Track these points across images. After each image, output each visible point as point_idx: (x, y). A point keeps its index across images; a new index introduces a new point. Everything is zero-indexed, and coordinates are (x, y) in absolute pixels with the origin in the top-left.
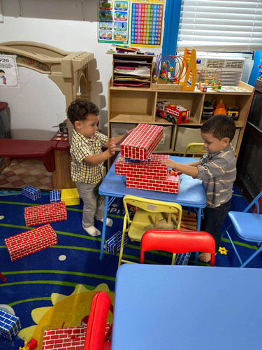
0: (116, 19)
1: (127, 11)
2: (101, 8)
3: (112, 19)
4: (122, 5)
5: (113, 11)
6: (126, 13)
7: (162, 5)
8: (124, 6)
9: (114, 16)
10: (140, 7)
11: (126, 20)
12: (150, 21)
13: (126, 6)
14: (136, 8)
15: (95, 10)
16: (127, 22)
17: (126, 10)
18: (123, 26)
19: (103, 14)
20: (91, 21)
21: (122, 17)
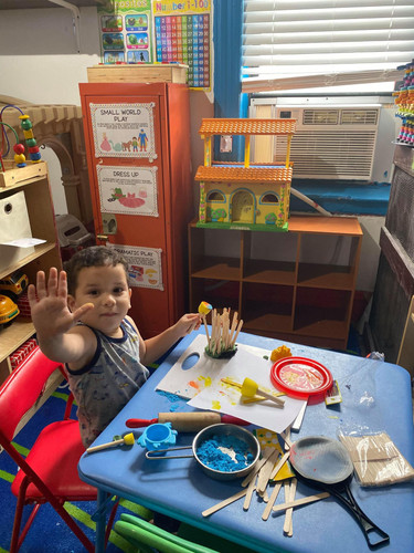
0: (129, 47)
1: (148, 32)
2: (104, 30)
3: (123, 47)
4: (137, 21)
5: (124, 32)
6: (146, 35)
7: (208, 15)
8: (141, 22)
9: (126, 41)
10: (169, 20)
11: (147, 47)
12: (188, 45)
13: (145, 22)
14: (161, 24)
15: (96, 34)
16: (149, 49)
17: (145, 29)
18: (142, 58)
19: (109, 40)
20: (91, 54)
21: (139, 41)
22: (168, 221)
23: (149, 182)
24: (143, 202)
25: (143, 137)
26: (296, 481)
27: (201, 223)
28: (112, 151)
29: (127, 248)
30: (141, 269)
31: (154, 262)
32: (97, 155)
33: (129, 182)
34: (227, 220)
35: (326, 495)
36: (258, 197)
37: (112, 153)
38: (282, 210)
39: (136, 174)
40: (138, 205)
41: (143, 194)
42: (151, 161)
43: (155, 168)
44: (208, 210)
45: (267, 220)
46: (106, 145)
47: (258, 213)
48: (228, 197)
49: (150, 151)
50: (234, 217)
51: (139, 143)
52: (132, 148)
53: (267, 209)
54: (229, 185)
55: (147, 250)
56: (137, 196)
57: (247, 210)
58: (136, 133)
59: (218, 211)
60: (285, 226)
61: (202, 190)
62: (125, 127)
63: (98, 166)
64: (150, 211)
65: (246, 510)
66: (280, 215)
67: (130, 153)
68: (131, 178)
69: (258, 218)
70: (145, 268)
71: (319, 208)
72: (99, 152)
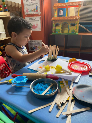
22: (44, 32)
23: (38, 21)
24: (37, 27)
25: (37, 8)
26: (75, 101)
27: (53, 33)
28: (29, 12)
29: (33, 41)
30: (37, 47)
31: (40, 45)
32: (25, 14)
33: (33, 21)
34: (60, 32)
35: (89, 108)
36: (69, 25)
37: (29, 13)
38: (76, 28)
39: (35, 19)
40: (36, 28)
41: (37, 24)
42: (39, 15)
43: (40, 17)
44: (55, 30)
45: (72, 32)
46: (27, 11)
47: (69, 30)
48: (61, 25)
49: (39, 12)
50: (62, 31)
51: (36, 9)
52: (34, 11)
53: (72, 28)
54: (61, 22)
55: (38, 41)
56: (35, 25)
57: (66, 30)
58: (35, 6)
59: (58, 30)
60: (77, 33)
61: (53, 23)
62: (32, 5)
63: (25, 17)
64: (39, 29)
65: (50, 112)
66: (76, 30)
67: (34, 13)
68: (34, 20)
69: (69, 31)
70: (38, 46)
71: (87, 30)
72: (26, 13)
